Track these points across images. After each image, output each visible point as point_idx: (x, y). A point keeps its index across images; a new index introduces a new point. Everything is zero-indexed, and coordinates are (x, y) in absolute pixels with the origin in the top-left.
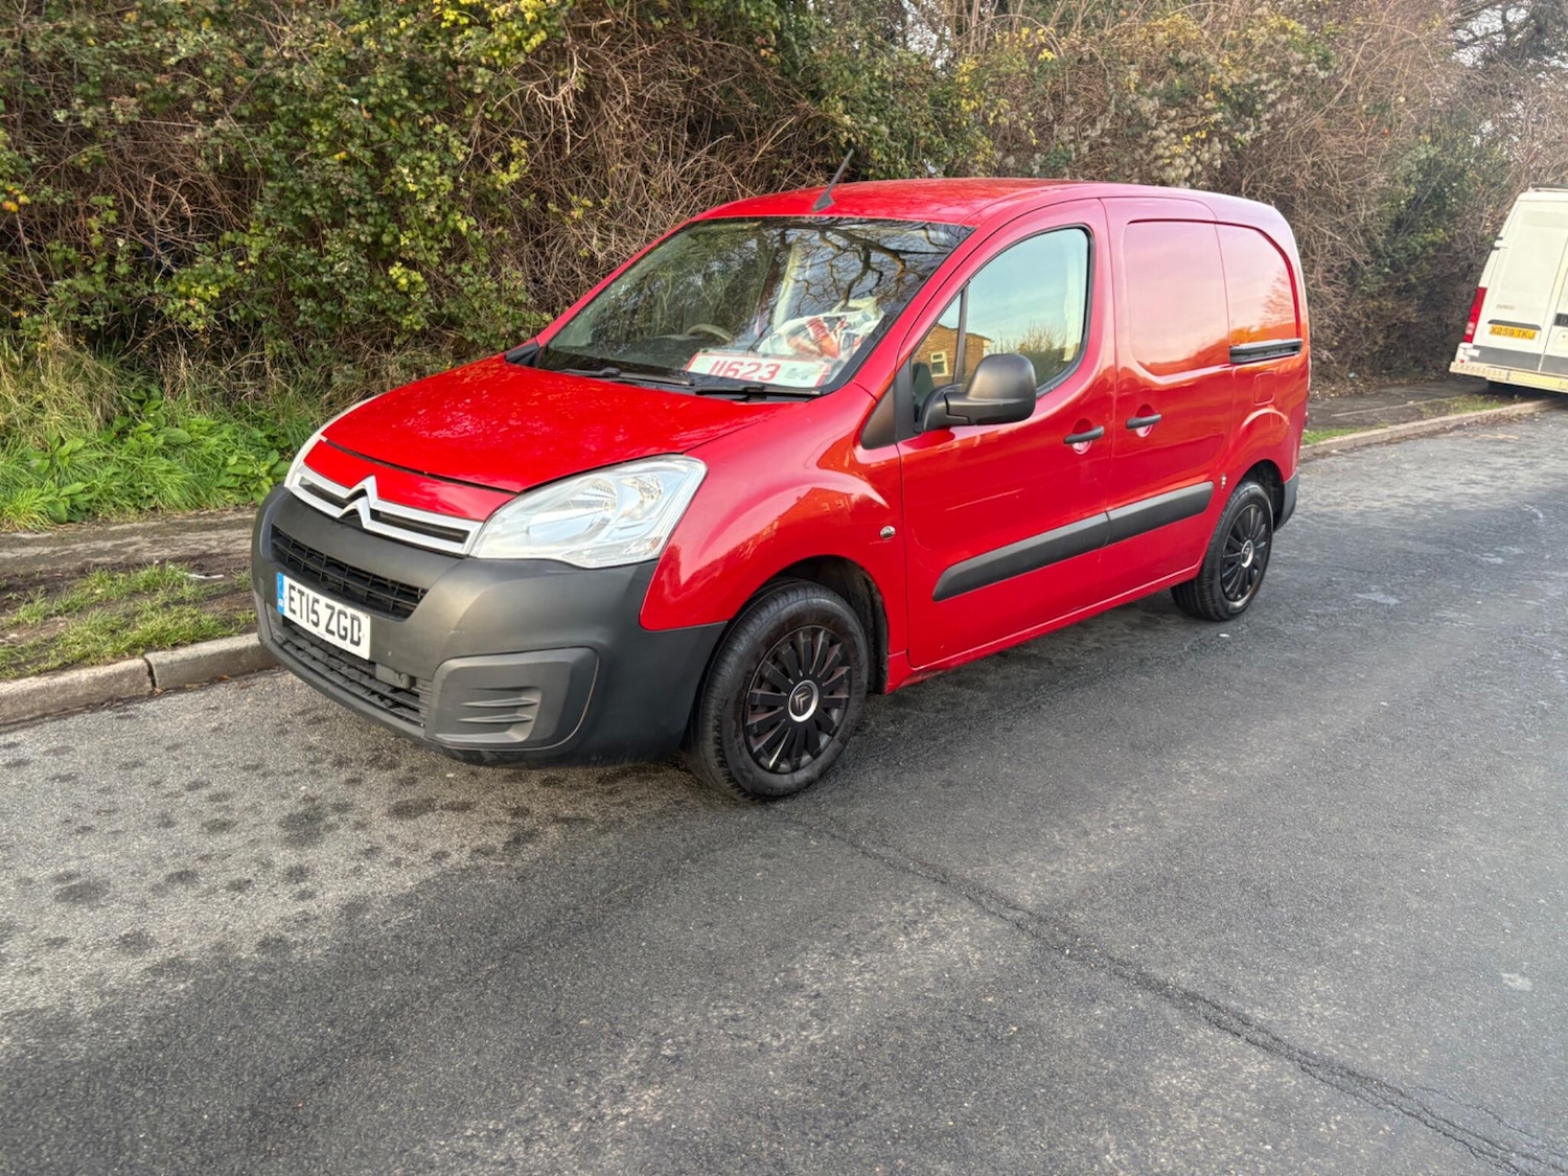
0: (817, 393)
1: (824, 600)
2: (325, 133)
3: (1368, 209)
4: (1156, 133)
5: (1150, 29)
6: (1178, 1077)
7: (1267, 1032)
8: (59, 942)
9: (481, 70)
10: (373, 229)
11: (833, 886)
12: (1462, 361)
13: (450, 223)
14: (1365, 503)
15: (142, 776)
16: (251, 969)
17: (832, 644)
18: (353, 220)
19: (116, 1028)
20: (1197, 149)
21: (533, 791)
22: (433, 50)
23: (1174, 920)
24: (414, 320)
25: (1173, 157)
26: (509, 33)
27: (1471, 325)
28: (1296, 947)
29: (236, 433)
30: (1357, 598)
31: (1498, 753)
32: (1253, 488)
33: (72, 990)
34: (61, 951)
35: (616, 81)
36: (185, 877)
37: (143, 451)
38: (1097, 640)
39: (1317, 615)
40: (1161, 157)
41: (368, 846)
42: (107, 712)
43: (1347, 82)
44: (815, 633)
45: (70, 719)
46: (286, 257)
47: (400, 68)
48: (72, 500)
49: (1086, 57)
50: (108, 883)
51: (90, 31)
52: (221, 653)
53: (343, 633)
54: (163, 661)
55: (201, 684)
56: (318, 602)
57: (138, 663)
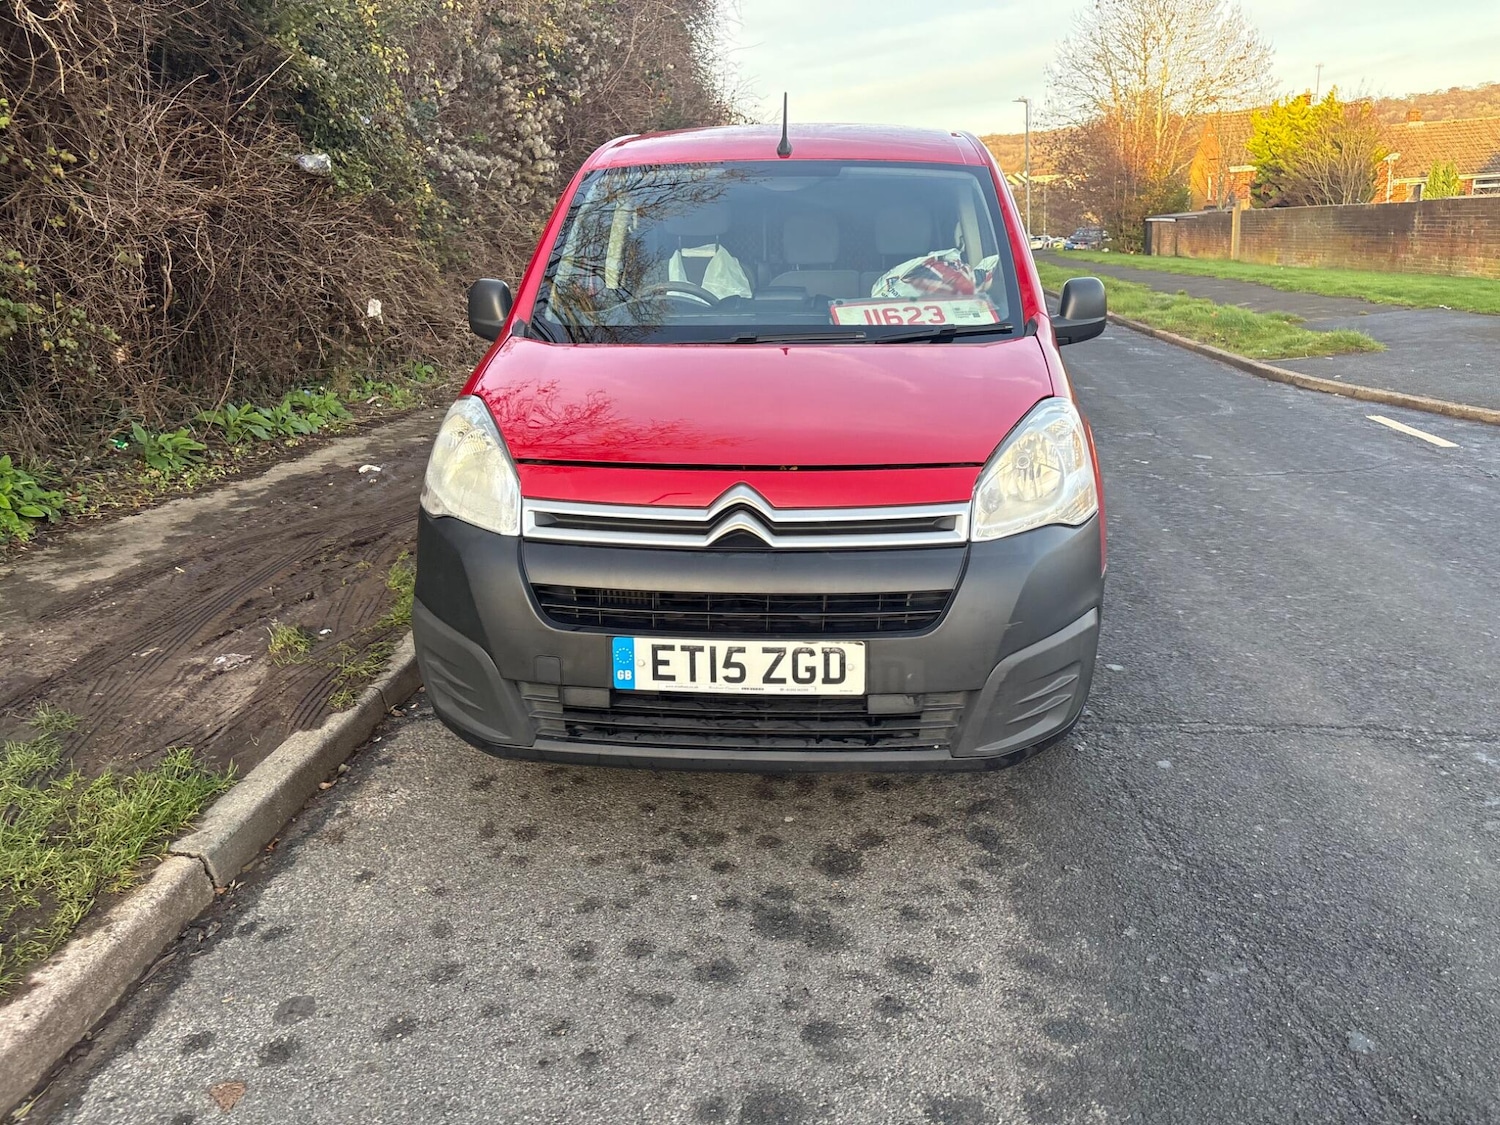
4: (503, 88)
20: (539, 106)
40: (513, 112)
43: (631, 49)
52: (259, 810)
53: (807, 675)
54: (212, 846)
55: (256, 861)
56: (742, 650)
57: (185, 862)
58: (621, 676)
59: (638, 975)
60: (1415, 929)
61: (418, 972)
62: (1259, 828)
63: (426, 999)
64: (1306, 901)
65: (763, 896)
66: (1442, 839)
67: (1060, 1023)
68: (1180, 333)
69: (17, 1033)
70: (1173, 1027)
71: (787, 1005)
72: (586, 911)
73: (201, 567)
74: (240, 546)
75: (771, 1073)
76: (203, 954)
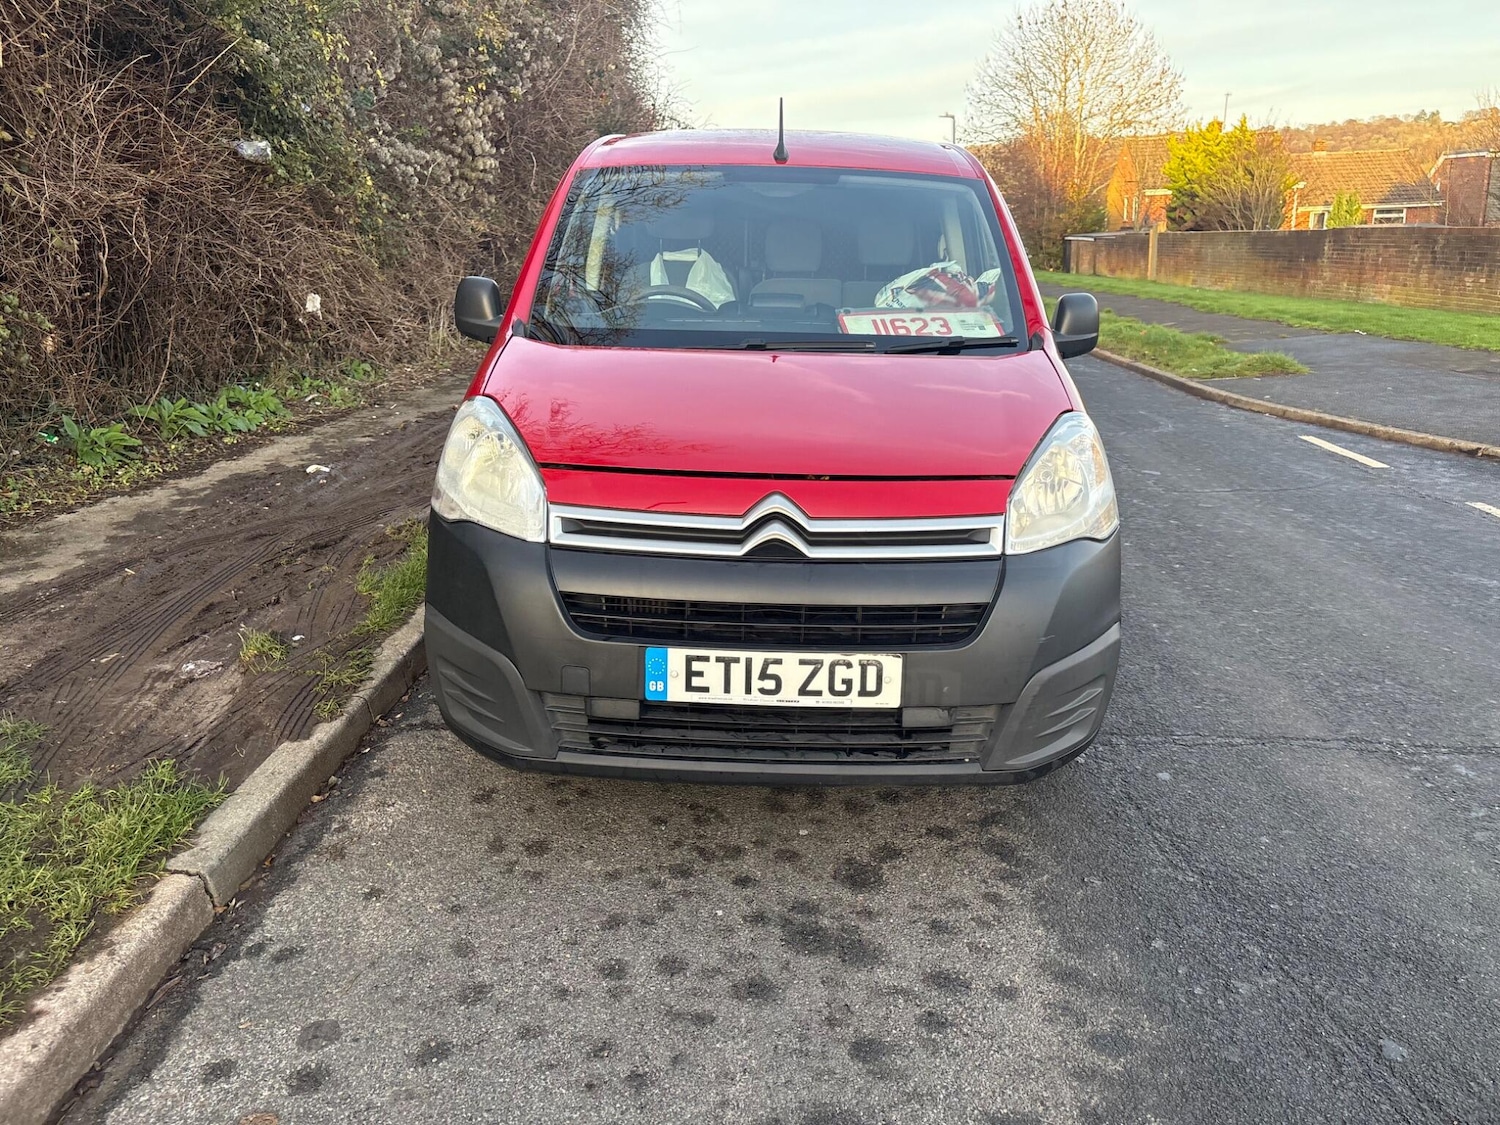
4: (442, 81)
20: (479, 101)
40: (452, 106)
43: (572, 48)
52: (255, 824)
53: (843, 688)
54: (211, 863)
55: (254, 878)
56: (779, 662)
57: (185, 880)
58: (653, 687)
59: (675, 992)
60: (1427, 938)
61: (445, 994)
62: (1264, 839)
63: (458, 1022)
64: (1321, 911)
65: (789, 911)
66: (1438, 849)
67: (1104, 1037)
68: (1112, 350)
69: (26, 1065)
70: (1214, 1038)
71: (831, 1022)
72: (611, 928)
73: (152, 569)
74: (191, 547)
75: (824, 1092)
76: (211, 977)
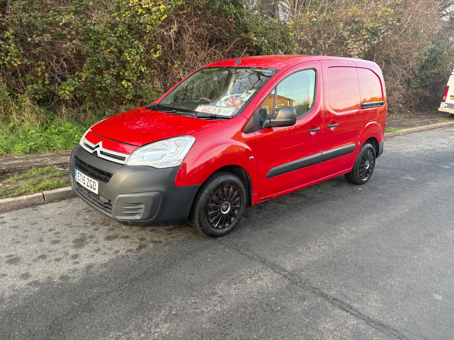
0: (231, 117)
1: (232, 178)
2: (104, 44)
3: (413, 63)
4: (348, 41)
5: (346, 12)
6: (327, 324)
7: (357, 311)
8: (5, 275)
9: (148, 26)
10: (117, 71)
11: (231, 263)
12: (442, 108)
13: (139, 69)
14: (409, 150)
15: (37, 227)
16: (56, 285)
17: (234, 191)
18: (112, 68)
19: (15, 301)
20: (360, 46)
21: (147, 233)
22: (136, 20)
23: (333, 275)
24: (129, 96)
25: (353, 48)
26: (156, 15)
27: (445, 97)
28: (370, 285)
29: (78, 128)
30: (402, 178)
31: (440, 226)
32: (369, 145)
33: (5, 289)
34: (4, 278)
35: (187, 28)
36: (43, 257)
37: (52, 134)
38: (322, 190)
39: (389, 183)
40: (350, 48)
41: (97, 249)
42: (30, 208)
43: (406, 26)
44: (229, 188)
45: (20, 210)
46: (93, 79)
47: (126, 26)
48: (31, 147)
49: (328, 20)
50: (21, 258)
51: (39, 16)
52: (65, 191)
54: (47, 193)
55: (59, 200)
56: (85, 177)
57: (41, 194)
58: (76, 177)
